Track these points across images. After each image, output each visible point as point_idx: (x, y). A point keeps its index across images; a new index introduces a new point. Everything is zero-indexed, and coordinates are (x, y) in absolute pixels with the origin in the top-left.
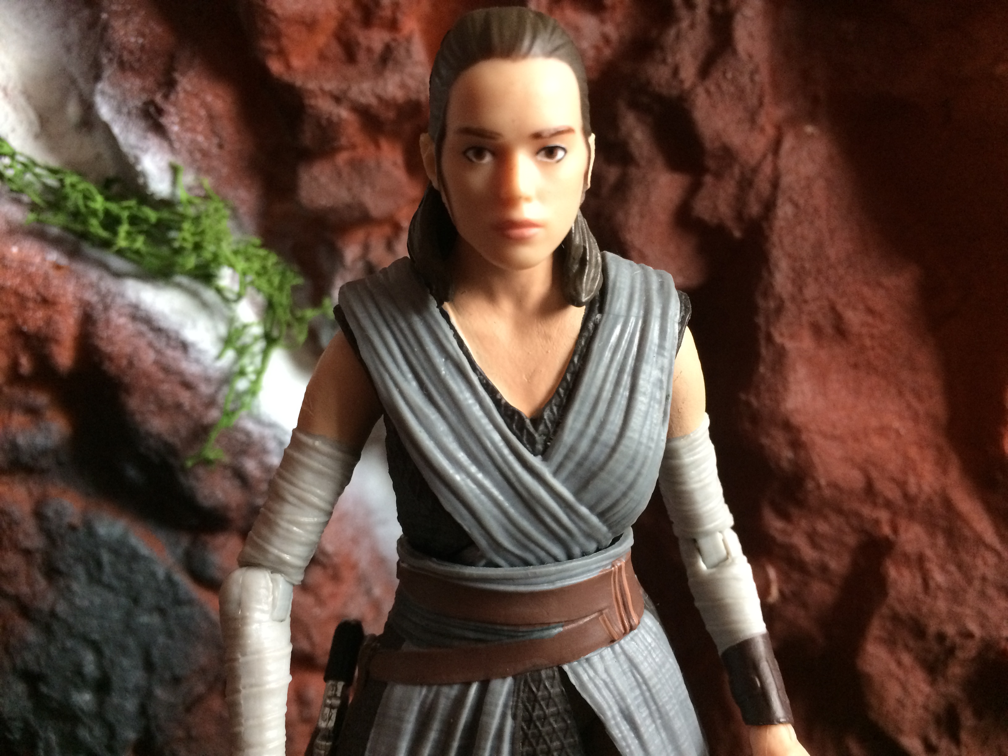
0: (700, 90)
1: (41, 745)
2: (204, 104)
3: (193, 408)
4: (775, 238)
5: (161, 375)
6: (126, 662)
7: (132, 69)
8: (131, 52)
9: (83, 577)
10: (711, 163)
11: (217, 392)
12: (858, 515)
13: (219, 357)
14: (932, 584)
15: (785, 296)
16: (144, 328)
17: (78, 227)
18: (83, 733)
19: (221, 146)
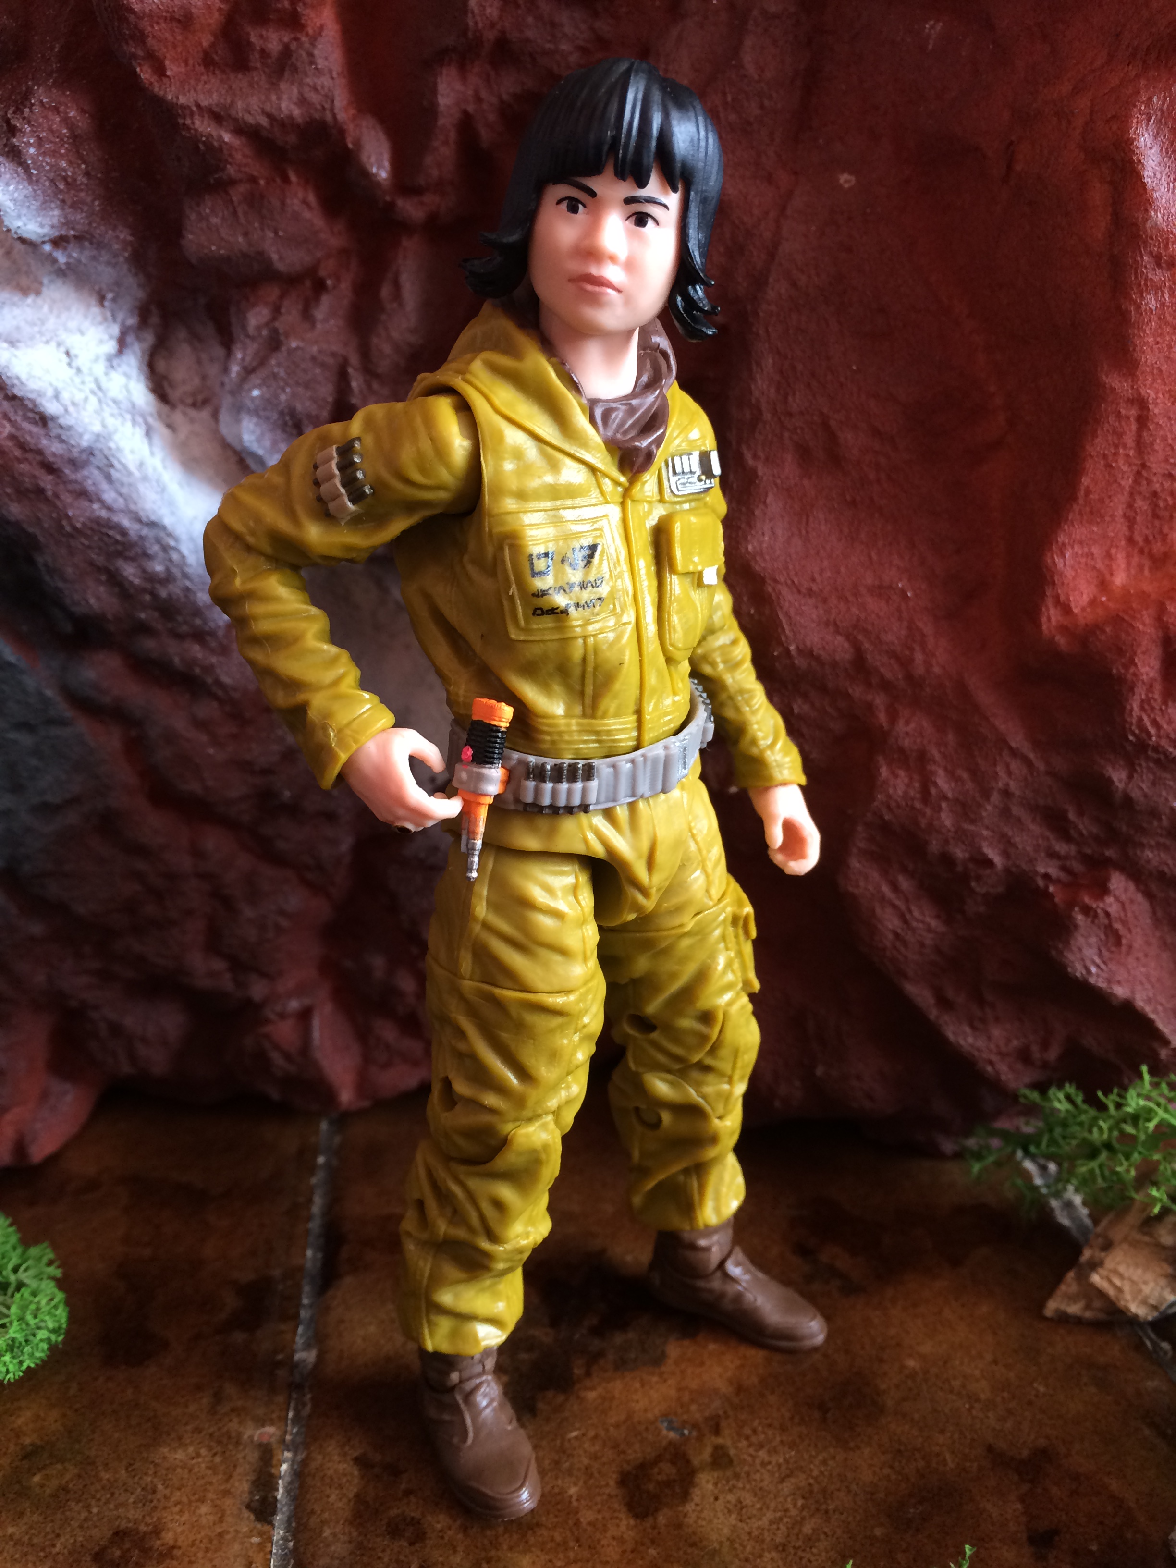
3: (56, 494)
4: (759, 327)
12: (847, 696)
15: (764, 404)
19: (89, 174)
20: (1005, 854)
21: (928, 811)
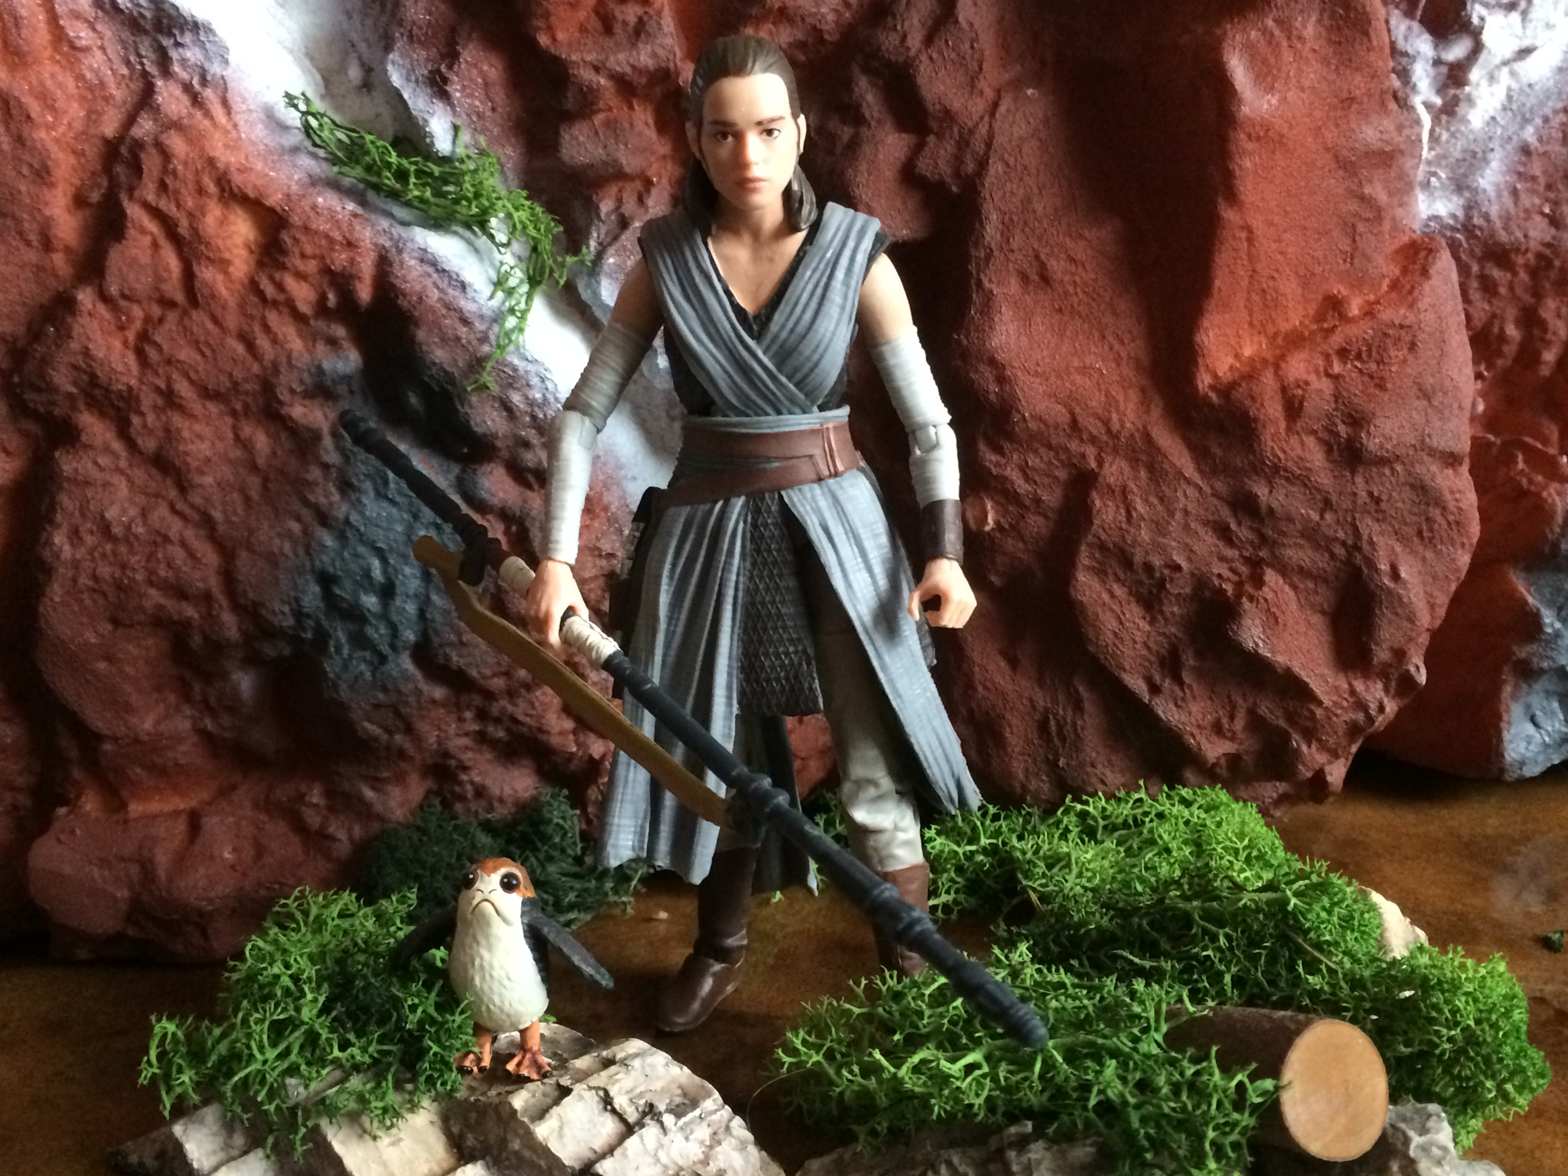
0: (924, 58)
1: (332, 643)
2: (481, 73)
3: (469, 342)
4: (985, 193)
5: (444, 311)
6: (408, 570)
7: (420, 42)
8: (420, 28)
9: (372, 493)
10: (934, 125)
11: (489, 328)
12: (1067, 450)
13: (491, 297)
14: (1134, 514)
15: (993, 246)
16: (430, 270)
17: (374, 179)
18: (370, 631)
19: (493, 109)
20: (1190, 560)
21: (1132, 530)
